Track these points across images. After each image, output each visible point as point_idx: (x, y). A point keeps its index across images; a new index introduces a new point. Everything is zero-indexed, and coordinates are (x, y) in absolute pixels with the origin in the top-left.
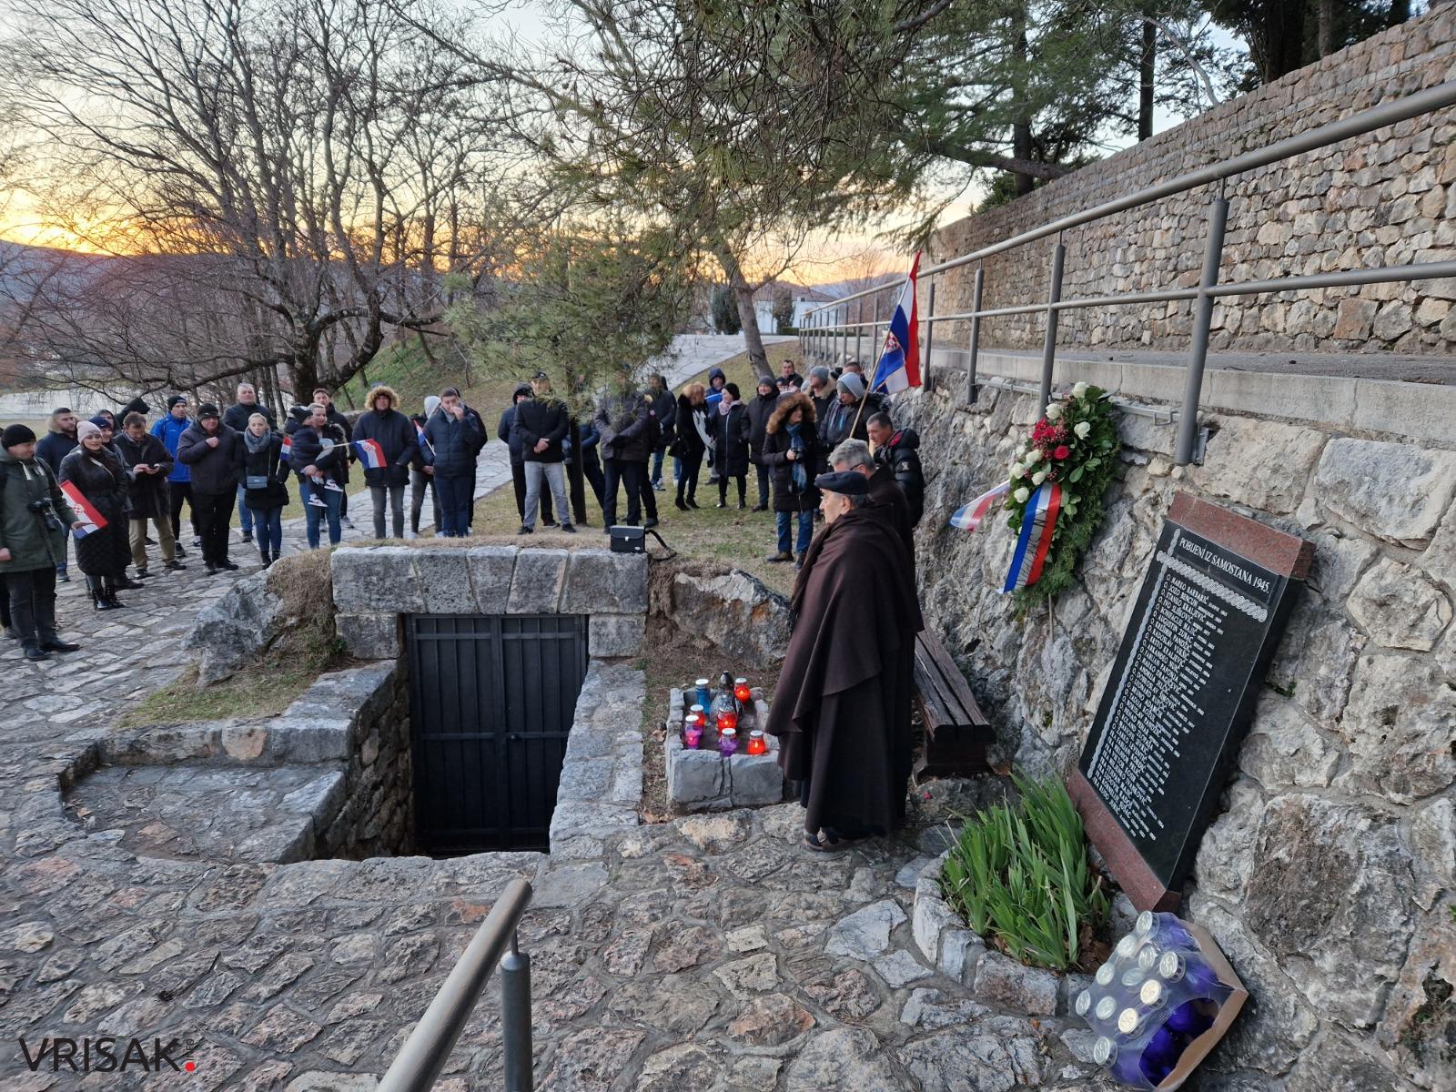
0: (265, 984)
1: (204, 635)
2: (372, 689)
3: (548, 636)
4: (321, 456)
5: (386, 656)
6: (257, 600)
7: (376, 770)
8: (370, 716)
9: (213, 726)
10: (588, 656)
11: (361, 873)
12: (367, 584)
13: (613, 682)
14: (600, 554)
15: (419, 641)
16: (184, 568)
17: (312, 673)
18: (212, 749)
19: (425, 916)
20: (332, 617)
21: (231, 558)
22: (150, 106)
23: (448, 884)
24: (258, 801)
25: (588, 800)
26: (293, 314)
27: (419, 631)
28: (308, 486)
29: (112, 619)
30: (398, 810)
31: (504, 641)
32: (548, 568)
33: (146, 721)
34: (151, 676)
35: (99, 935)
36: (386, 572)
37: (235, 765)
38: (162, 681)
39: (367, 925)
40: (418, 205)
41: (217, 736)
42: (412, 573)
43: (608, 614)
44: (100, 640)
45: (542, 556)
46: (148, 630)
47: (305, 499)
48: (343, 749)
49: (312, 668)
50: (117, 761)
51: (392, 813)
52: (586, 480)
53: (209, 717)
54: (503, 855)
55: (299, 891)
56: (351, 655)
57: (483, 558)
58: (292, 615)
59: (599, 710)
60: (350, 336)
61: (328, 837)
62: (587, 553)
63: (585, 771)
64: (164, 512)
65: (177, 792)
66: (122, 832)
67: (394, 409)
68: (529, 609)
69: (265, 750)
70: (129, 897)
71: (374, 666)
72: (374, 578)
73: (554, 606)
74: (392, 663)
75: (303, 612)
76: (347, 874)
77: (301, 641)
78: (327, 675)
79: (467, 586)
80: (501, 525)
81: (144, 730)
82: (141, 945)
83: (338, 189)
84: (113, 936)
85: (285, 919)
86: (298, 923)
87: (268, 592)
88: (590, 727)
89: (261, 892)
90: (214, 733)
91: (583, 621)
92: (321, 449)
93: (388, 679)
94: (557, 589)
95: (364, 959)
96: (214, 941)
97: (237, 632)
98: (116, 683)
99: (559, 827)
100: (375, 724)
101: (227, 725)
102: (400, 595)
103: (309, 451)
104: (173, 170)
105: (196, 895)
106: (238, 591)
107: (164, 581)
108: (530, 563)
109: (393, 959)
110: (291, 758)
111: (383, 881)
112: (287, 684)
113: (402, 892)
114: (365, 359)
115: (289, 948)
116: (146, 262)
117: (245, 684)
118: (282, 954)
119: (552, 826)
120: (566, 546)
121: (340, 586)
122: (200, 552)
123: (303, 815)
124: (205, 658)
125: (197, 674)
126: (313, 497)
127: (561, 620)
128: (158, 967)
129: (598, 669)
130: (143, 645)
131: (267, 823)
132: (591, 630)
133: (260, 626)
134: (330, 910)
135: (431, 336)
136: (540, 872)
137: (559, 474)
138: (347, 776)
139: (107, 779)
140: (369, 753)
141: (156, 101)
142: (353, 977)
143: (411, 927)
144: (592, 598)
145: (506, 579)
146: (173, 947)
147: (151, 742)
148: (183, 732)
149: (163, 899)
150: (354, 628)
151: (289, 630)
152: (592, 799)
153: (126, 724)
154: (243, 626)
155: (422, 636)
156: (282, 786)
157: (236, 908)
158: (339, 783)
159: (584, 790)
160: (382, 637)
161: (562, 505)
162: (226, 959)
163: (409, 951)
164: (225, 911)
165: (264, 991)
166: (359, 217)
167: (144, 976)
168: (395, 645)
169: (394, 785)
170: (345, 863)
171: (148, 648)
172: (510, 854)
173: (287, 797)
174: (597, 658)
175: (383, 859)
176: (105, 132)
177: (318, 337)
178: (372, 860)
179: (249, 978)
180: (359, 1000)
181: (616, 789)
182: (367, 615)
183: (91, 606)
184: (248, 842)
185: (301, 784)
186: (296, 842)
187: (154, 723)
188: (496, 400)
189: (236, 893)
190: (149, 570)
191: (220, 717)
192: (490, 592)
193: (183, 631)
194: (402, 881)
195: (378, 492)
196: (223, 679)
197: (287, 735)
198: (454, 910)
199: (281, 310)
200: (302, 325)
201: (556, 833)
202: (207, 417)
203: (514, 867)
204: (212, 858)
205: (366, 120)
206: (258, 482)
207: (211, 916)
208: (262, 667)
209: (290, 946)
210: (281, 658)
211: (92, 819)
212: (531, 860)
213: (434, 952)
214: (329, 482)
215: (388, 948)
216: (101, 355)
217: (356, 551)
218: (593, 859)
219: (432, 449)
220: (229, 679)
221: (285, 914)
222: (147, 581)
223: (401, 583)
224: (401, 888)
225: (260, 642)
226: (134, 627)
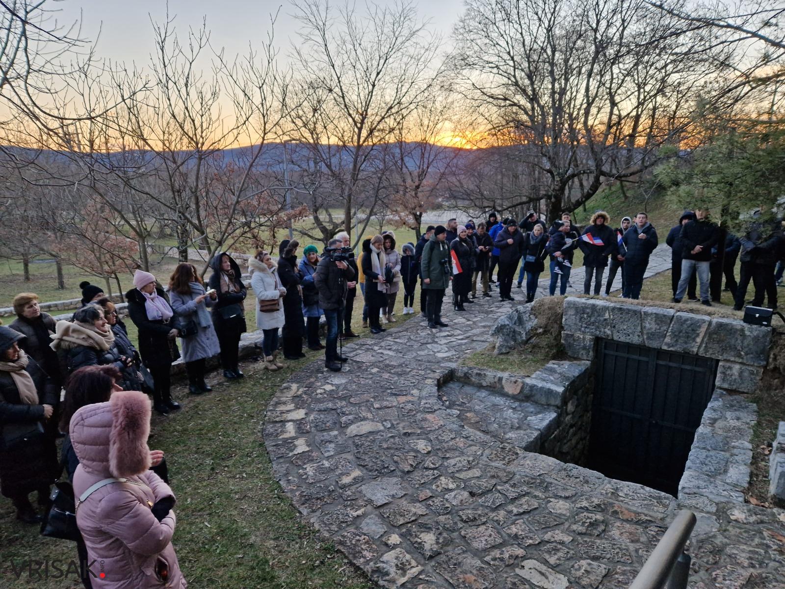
0: (516, 507)
1: (500, 330)
2: (576, 374)
3: (688, 367)
4: (565, 247)
5: (585, 358)
6: (525, 317)
7: (573, 418)
8: (574, 388)
9: (499, 374)
10: (714, 385)
11: (565, 470)
12: (581, 318)
13: (732, 406)
14: (734, 323)
15: (605, 355)
16: (491, 296)
17: (546, 359)
18: (498, 385)
19: (599, 505)
20: (560, 332)
21: (512, 295)
22: (506, 74)
23: (613, 493)
24: (515, 416)
25: (708, 475)
26: (555, 174)
27: (605, 348)
28: (555, 262)
29: (461, 315)
30: (581, 442)
31: (657, 364)
32: (695, 326)
33: (472, 364)
34: (474, 344)
35: (448, 455)
36: (592, 313)
37: (505, 395)
38: (479, 348)
39: (566, 498)
40: (633, 109)
41: (500, 379)
42: (607, 316)
43: (734, 362)
44: (456, 324)
45: (691, 318)
46: (474, 323)
47: (552, 269)
48: (558, 402)
49: (547, 356)
50: (459, 380)
51: (577, 443)
52: (724, 275)
53: (498, 369)
54: (648, 489)
55: (533, 468)
56: (566, 353)
57: (652, 314)
58: (541, 327)
59: (719, 421)
60: (581, 185)
61: (546, 445)
62: (725, 321)
63: (707, 456)
64: (487, 270)
65: (481, 401)
66: (459, 412)
67: (606, 224)
68: (678, 348)
69: (521, 392)
70: (460, 443)
71: (578, 362)
72: (585, 316)
73: (695, 350)
74: (588, 363)
75: (546, 327)
76: (558, 468)
77: (544, 341)
78: (554, 361)
79: (639, 328)
80: (659, 295)
81: (471, 369)
82: (464, 466)
83: (589, 105)
84: (453, 458)
85: (526, 479)
86: (532, 484)
87: (531, 314)
88: (713, 430)
89: (516, 461)
90: (499, 378)
91: (714, 363)
92: (565, 244)
93: (586, 370)
94: (699, 340)
95: (564, 515)
96: (493, 477)
97: (514, 331)
98: (460, 345)
99: (686, 485)
100: (575, 393)
101: (505, 375)
102: (598, 327)
103: (559, 244)
104: (510, 105)
105: (487, 452)
106: (517, 311)
107: (482, 301)
108: (682, 322)
109: (579, 521)
110: (532, 399)
111: (576, 478)
112: (534, 362)
113: (586, 488)
114: (588, 196)
115: (527, 494)
116: (492, 151)
117: (515, 357)
118: (524, 495)
119: (681, 483)
120: (709, 314)
121: (567, 317)
122: (498, 290)
123: (536, 429)
124: (498, 341)
125: (494, 347)
126: (557, 268)
127: (697, 359)
128: (470, 479)
129: (721, 395)
130: (472, 329)
131: (519, 428)
132: (719, 370)
133: (525, 330)
134: (548, 483)
135: (627, 184)
136: (670, 508)
137: (704, 269)
138: (559, 416)
139: (454, 386)
140: (570, 407)
141: (509, 72)
142: (558, 522)
143: (590, 508)
144: (724, 350)
145: (665, 328)
146: (476, 472)
147: (474, 374)
148: (487, 373)
149: (474, 448)
150: (570, 340)
151: (538, 335)
152: (712, 476)
153: (464, 364)
154: (517, 329)
155: (607, 352)
156: (527, 412)
157: (504, 464)
158: (554, 419)
159: (705, 468)
160: (584, 348)
161: (705, 288)
162: (499, 488)
163: (588, 521)
164: (499, 464)
165: (515, 511)
166: (598, 119)
167: (465, 481)
168: (591, 353)
169: (580, 429)
170: (558, 462)
171: (474, 331)
172: (652, 490)
173: (529, 418)
174: (720, 388)
175: (577, 466)
176: (485, 91)
177: (565, 185)
178: (572, 465)
179: (508, 501)
180: (559, 535)
181: (729, 475)
182: (578, 334)
183: (453, 308)
184: (510, 434)
185: (536, 414)
186: (532, 442)
187: (475, 366)
188: (662, 221)
189: (505, 457)
190: (476, 296)
191: (503, 370)
192: (653, 334)
193: (489, 327)
194: (587, 482)
195: (589, 269)
196: (506, 352)
197: (532, 387)
198: (616, 508)
199: (549, 171)
200: (558, 179)
201: (683, 488)
202: (511, 226)
203: (654, 498)
204: (493, 436)
205: (613, 64)
206: (531, 258)
207: (493, 464)
208: (523, 351)
209: (528, 493)
210: (533, 348)
211: (448, 403)
212: (665, 498)
213: (603, 527)
214: (566, 261)
215: (577, 515)
216: (467, 196)
217: (578, 299)
218: (708, 512)
219: (626, 248)
220: (508, 353)
221: (527, 476)
222: (476, 300)
223: (600, 320)
224: (586, 485)
225: (524, 338)
226: (469, 320)
